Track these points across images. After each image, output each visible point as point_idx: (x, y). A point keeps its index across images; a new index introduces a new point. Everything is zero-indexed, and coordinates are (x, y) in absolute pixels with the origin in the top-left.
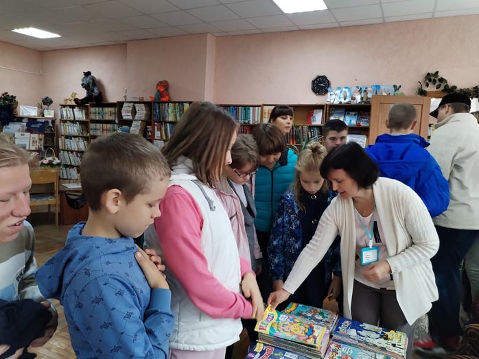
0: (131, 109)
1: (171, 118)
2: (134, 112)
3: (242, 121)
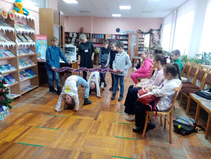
0: (72, 34)
3: (101, 38)
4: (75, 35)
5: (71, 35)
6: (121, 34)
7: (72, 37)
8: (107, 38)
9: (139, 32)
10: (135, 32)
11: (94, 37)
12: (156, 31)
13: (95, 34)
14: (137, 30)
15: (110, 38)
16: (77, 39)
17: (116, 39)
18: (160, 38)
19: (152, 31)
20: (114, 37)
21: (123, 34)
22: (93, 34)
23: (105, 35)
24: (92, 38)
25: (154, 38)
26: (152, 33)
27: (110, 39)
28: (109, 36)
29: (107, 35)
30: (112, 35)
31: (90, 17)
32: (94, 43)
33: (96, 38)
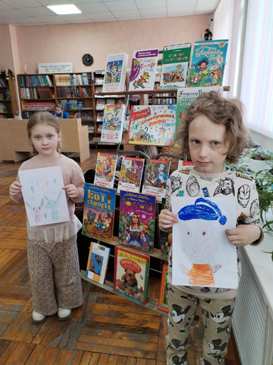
3: (42, 85)
8: (59, 84)
11: (25, 84)
13: (25, 76)
15: (68, 84)
22: (19, 76)
23: (51, 77)
24: (20, 87)
27: (67, 87)
28: (66, 79)
29: (56, 76)
30: (72, 74)
31: (4, 24)
32: (27, 101)
33: (31, 88)
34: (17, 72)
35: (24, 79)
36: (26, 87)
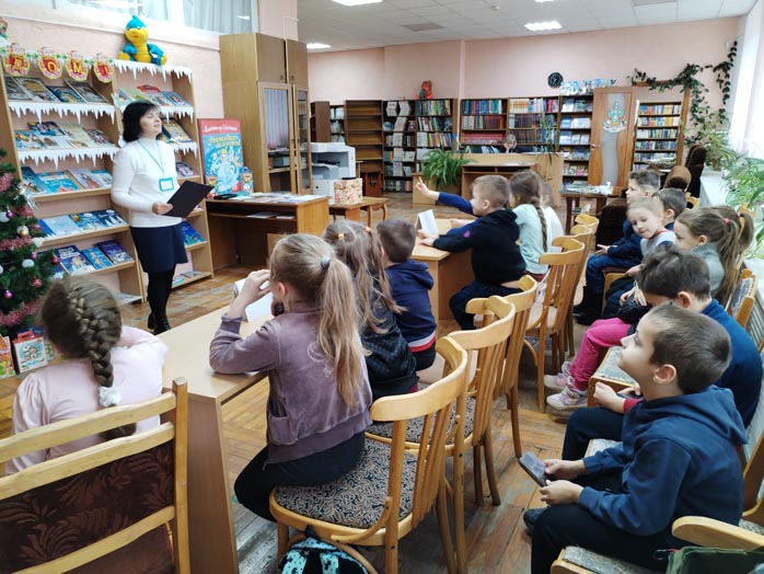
0: (395, 107)
1: (433, 113)
2: (398, 110)
3: (491, 112)
4: (405, 109)
5: (391, 111)
6: (568, 94)
7: (395, 115)
8: (513, 110)
9: (639, 80)
10: (622, 82)
11: (470, 111)
12: (710, 70)
13: (470, 100)
14: (633, 74)
15: (525, 111)
16: (412, 123)
17: (546, 114)
18: (727, 97)
19: (694, 72)
20: (539, 107)
21: (573, 93)
22: (463, 101)
23: (505, 102)
24: (462, 114)
25: (700, 101)
26: (691, 80)
27: (524, 114)
28: (522, 105)
29: (512, 101)
30: (532, 98)
31: (455, 41)
32: (467, 132)
33: (477, 115)
34: (461, 96)
35: (470, 105)
36: (469, 115)
